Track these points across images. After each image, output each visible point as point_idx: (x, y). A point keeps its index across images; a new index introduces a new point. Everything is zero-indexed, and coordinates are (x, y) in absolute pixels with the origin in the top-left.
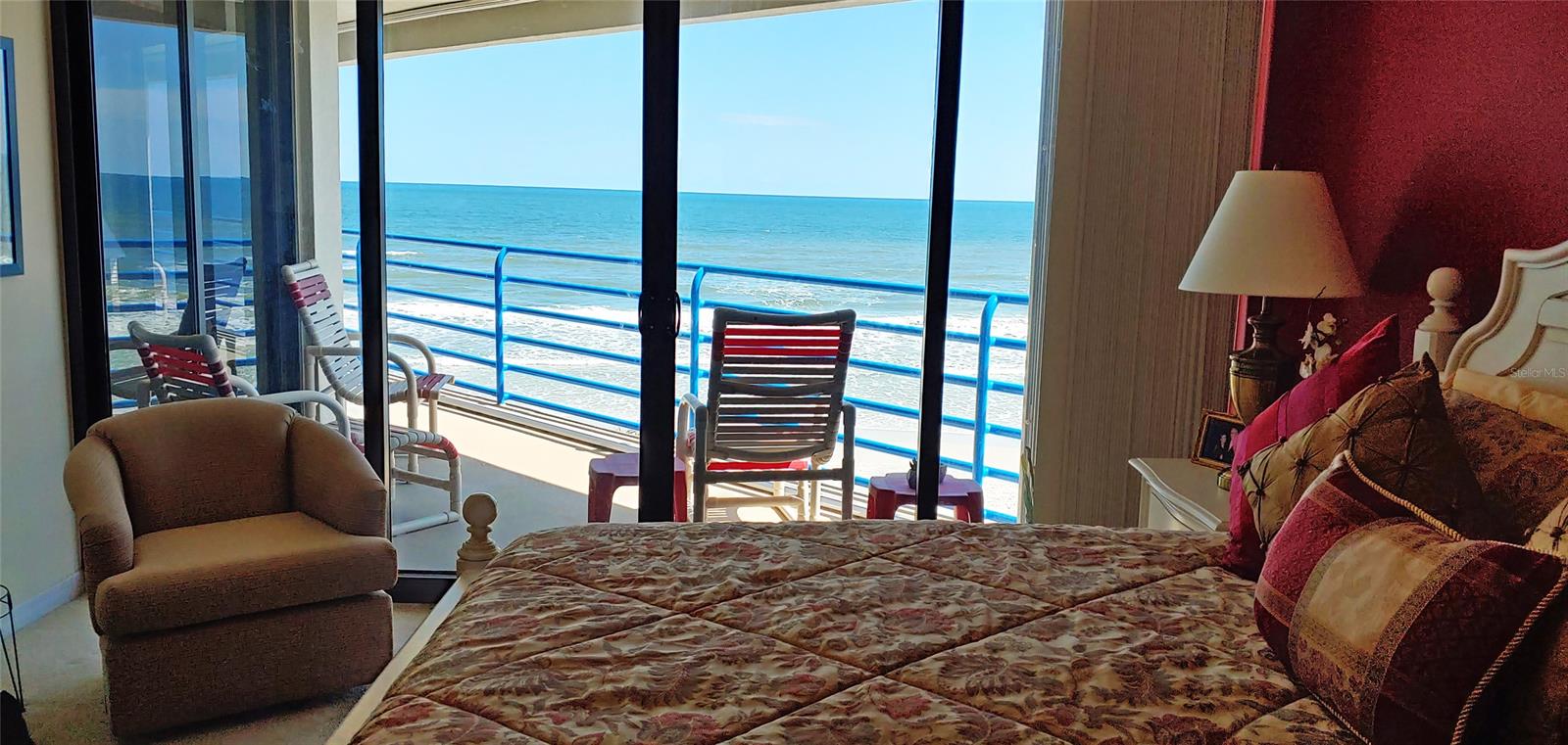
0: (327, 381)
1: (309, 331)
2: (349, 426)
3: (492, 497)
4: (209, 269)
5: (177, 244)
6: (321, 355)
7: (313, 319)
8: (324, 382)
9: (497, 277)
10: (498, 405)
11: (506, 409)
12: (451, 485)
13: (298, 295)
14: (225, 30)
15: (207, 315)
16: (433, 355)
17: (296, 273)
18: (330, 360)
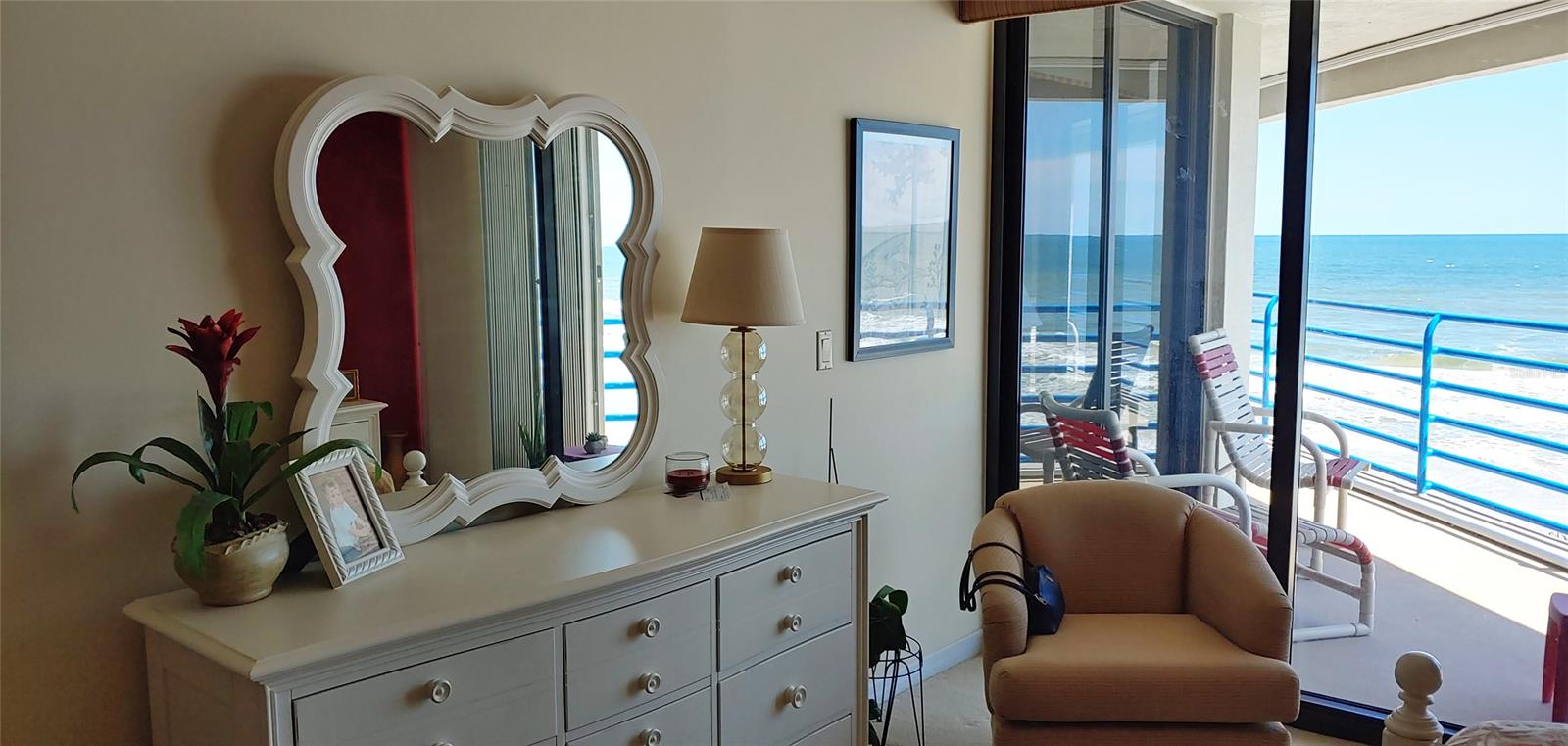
0: (1228, 458)
1: (1212, 404)
2: (1250, 513)
3: (1436, 661)
4: (1117, 336)
5: (1089, 309)
6: (1224, 431)
7: (1218, 392)
8: (1224, 459)
9: (1426, 347)
10: (1416, 495)
11: (1426, 501)
12: (1362, 594)
13: (1203, 367)
14: (1147, 98)
15: (1113, 382)
16: (1347, 433)
17: (1203, 343)
18: (1233, 436)
